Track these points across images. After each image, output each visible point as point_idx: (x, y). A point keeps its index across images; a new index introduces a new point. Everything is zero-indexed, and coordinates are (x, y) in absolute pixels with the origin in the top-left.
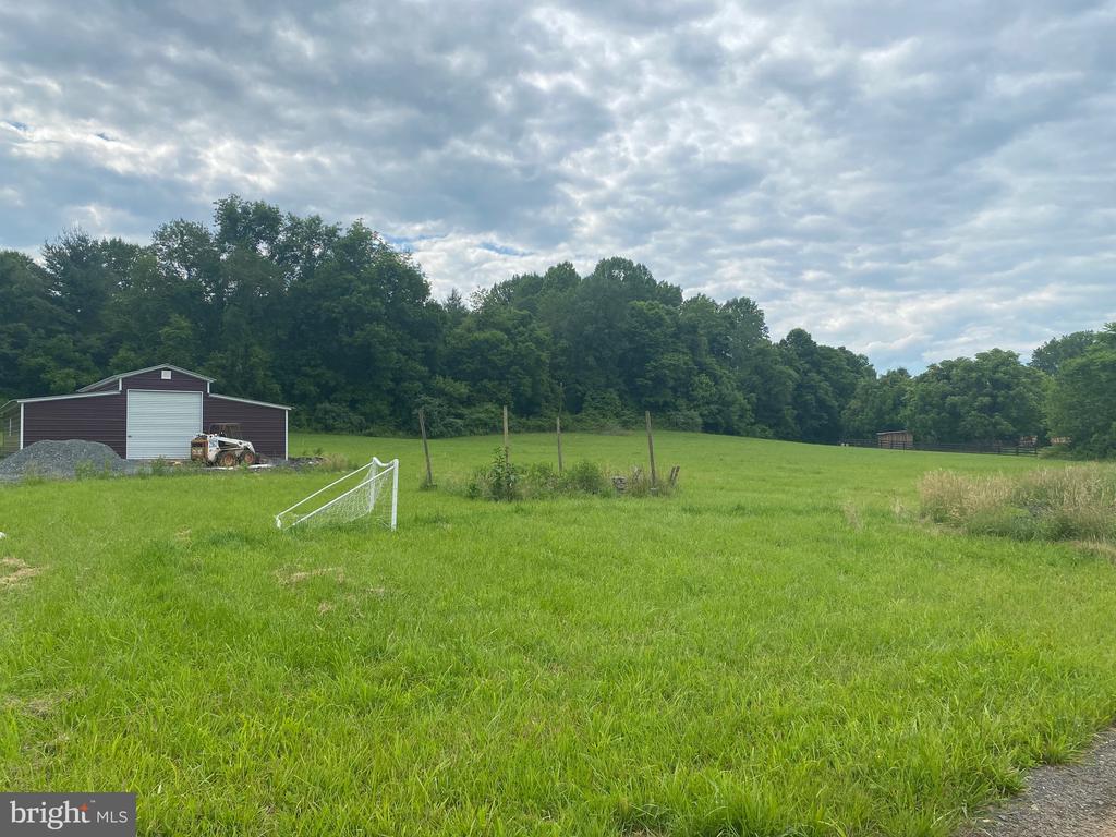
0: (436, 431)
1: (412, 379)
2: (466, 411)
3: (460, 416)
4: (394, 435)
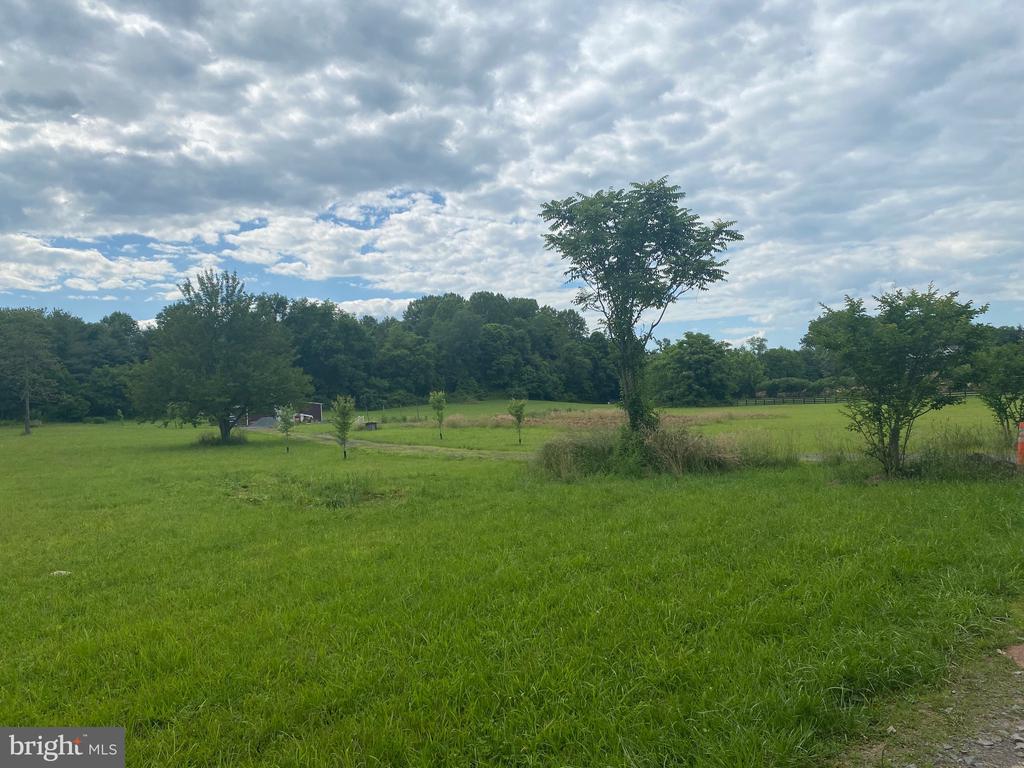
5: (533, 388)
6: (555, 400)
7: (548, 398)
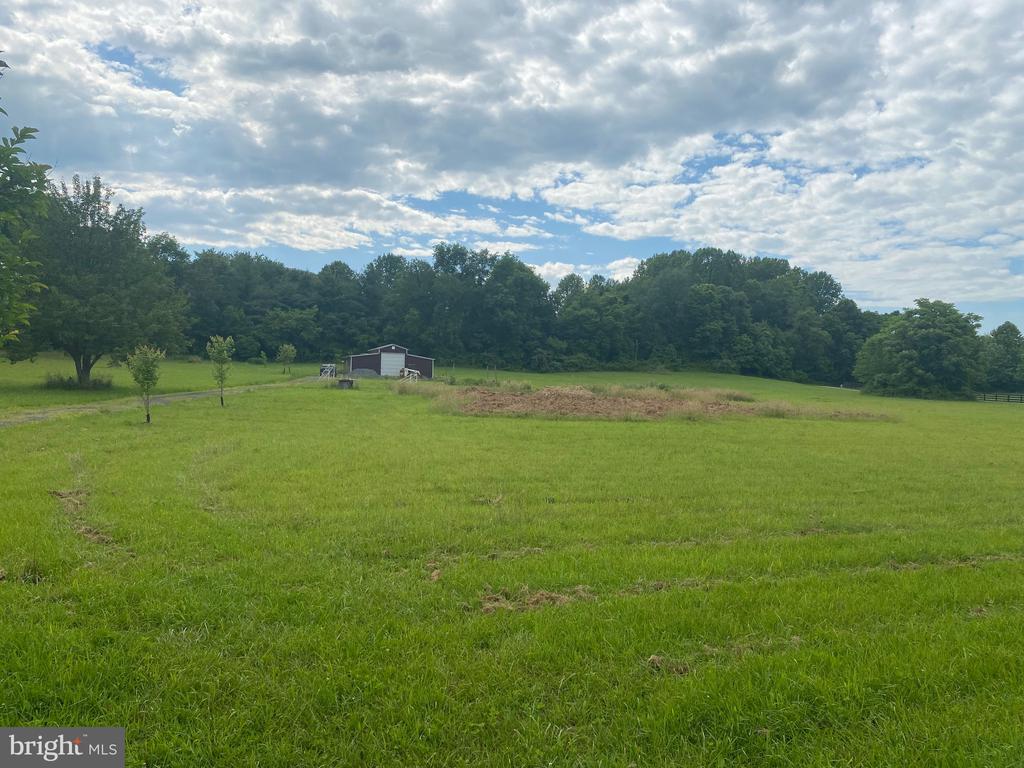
0: (544, 369)
1: (533, 339)
2: (564, 357)
3: (561, 361)
4: (521, 370)
5: (748, 361)
6: (778, 378)
7: (768, 374)
